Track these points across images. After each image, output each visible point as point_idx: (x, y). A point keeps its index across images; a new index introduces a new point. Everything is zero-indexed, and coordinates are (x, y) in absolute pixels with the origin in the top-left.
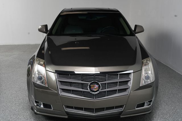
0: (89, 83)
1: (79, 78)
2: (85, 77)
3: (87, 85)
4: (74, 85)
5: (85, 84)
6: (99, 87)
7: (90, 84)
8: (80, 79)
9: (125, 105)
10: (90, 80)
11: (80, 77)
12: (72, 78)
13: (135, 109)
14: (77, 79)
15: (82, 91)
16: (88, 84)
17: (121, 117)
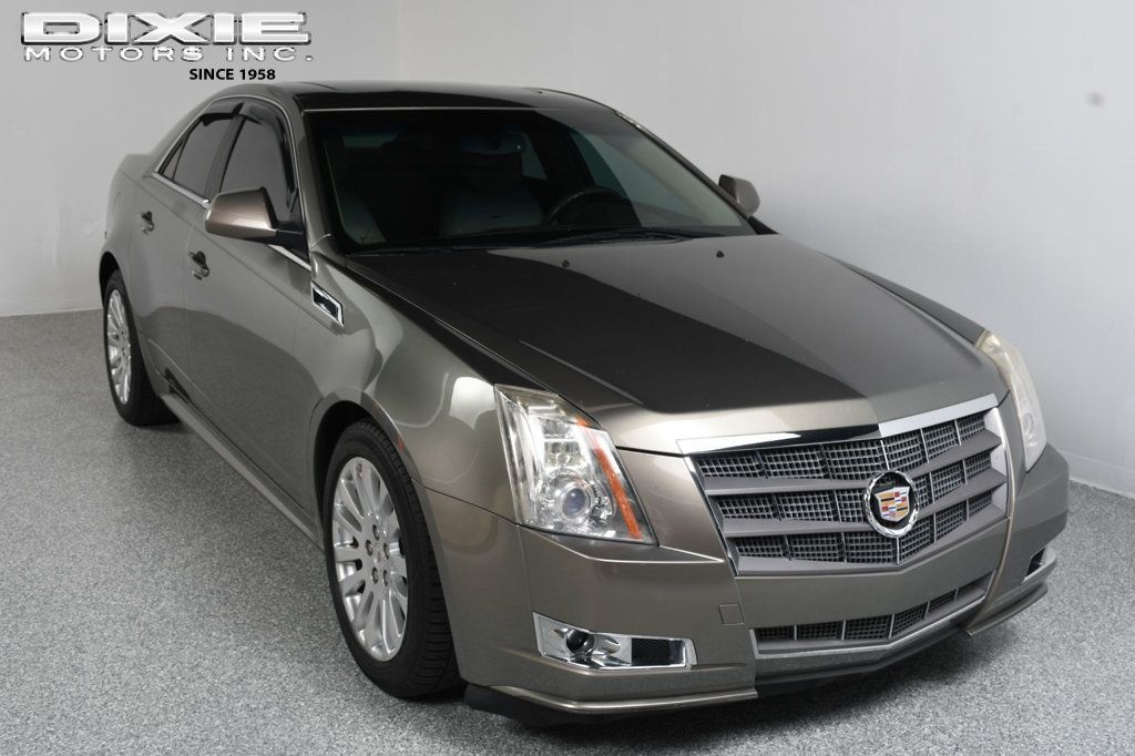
0: (868, 485)
1: (810, 464)
2: (839, 455)
3: (856, 498)
4: (792, 508)
5: (849, 491)
8: (818, 471)
9: (994, 573)
10: (867, 468)
11: (813, 457)
12: (775, 474)
14: (800, 472)
15: (838, 534)
16: (862, 490)
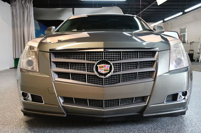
0: (96, 63)
1: (81, 57)
4: (74, 67)
5: (91, 64)
6: (111, 68)
7: (98, 64)
9: (149, 97)
10: (97, 59)
13: (164, 103)
14: (78, 58)
15: (85, 75)
16: (94, 64)
17: (144, 115)
